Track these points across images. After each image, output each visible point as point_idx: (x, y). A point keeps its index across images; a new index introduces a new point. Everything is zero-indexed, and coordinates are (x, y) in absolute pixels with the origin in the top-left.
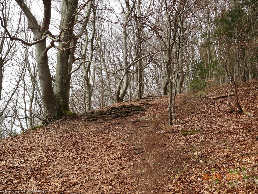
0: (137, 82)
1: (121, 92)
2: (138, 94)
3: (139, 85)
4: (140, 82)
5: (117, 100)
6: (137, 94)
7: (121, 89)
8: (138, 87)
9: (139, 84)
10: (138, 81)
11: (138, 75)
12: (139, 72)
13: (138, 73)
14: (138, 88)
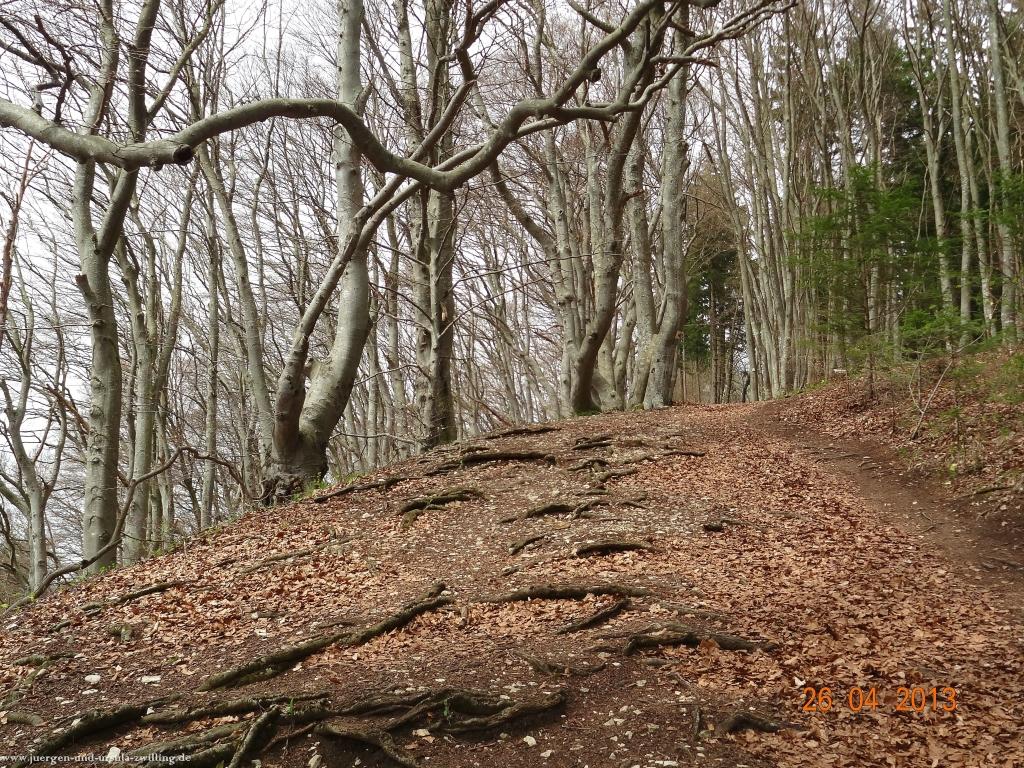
0: (426, 324)
1: (316, 391)
2: (428, 405)
3: (434, 344)
4: (441, 326)
5: (281, 450)
6: (423, 399)
7: (317, 371)
8: (433, 356)
9: (440, 341)
10: (433, 316)
11: (427, 278)
12: (437, 260)
13: (432, 268)
14: (431, 361)
